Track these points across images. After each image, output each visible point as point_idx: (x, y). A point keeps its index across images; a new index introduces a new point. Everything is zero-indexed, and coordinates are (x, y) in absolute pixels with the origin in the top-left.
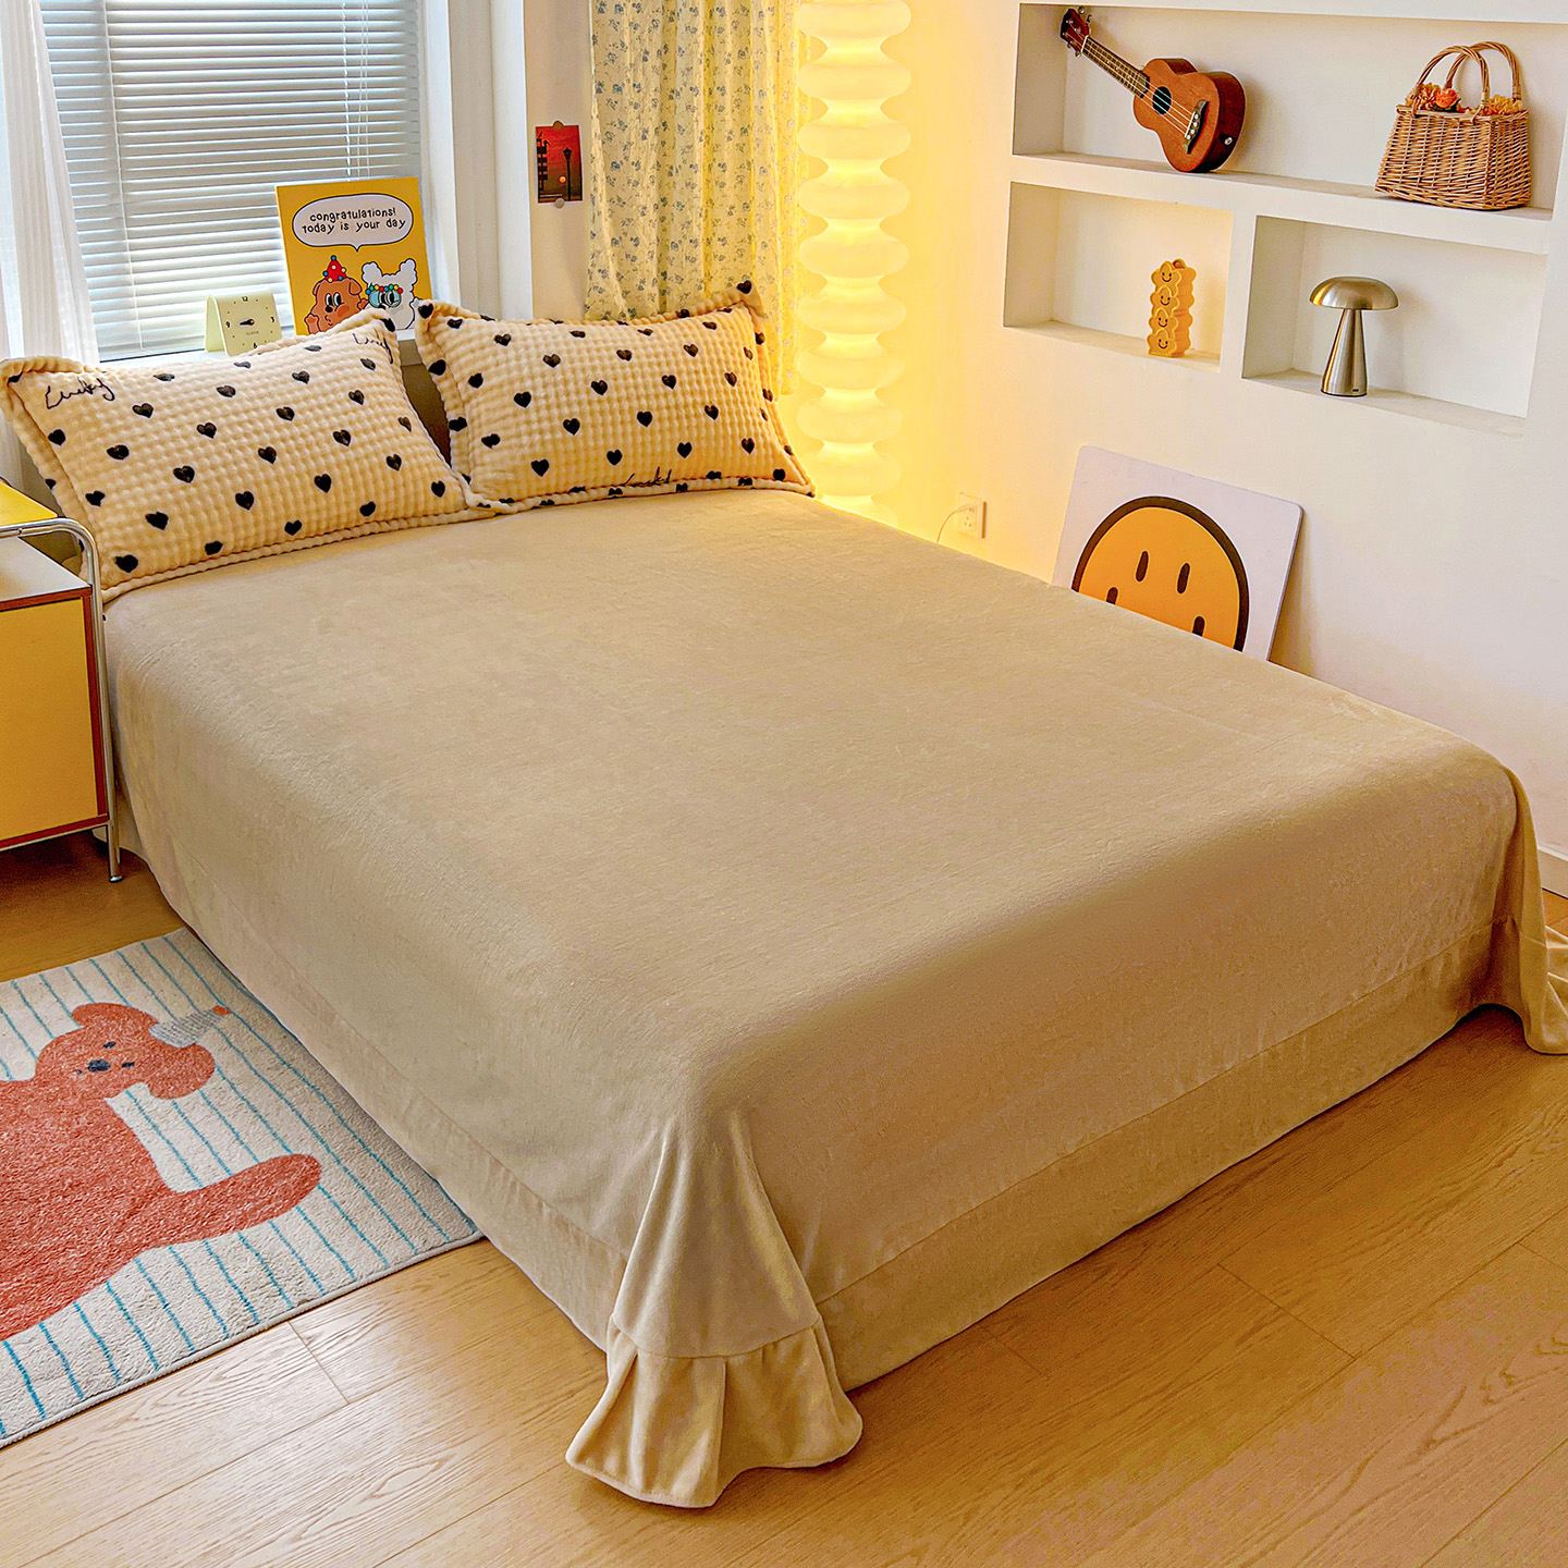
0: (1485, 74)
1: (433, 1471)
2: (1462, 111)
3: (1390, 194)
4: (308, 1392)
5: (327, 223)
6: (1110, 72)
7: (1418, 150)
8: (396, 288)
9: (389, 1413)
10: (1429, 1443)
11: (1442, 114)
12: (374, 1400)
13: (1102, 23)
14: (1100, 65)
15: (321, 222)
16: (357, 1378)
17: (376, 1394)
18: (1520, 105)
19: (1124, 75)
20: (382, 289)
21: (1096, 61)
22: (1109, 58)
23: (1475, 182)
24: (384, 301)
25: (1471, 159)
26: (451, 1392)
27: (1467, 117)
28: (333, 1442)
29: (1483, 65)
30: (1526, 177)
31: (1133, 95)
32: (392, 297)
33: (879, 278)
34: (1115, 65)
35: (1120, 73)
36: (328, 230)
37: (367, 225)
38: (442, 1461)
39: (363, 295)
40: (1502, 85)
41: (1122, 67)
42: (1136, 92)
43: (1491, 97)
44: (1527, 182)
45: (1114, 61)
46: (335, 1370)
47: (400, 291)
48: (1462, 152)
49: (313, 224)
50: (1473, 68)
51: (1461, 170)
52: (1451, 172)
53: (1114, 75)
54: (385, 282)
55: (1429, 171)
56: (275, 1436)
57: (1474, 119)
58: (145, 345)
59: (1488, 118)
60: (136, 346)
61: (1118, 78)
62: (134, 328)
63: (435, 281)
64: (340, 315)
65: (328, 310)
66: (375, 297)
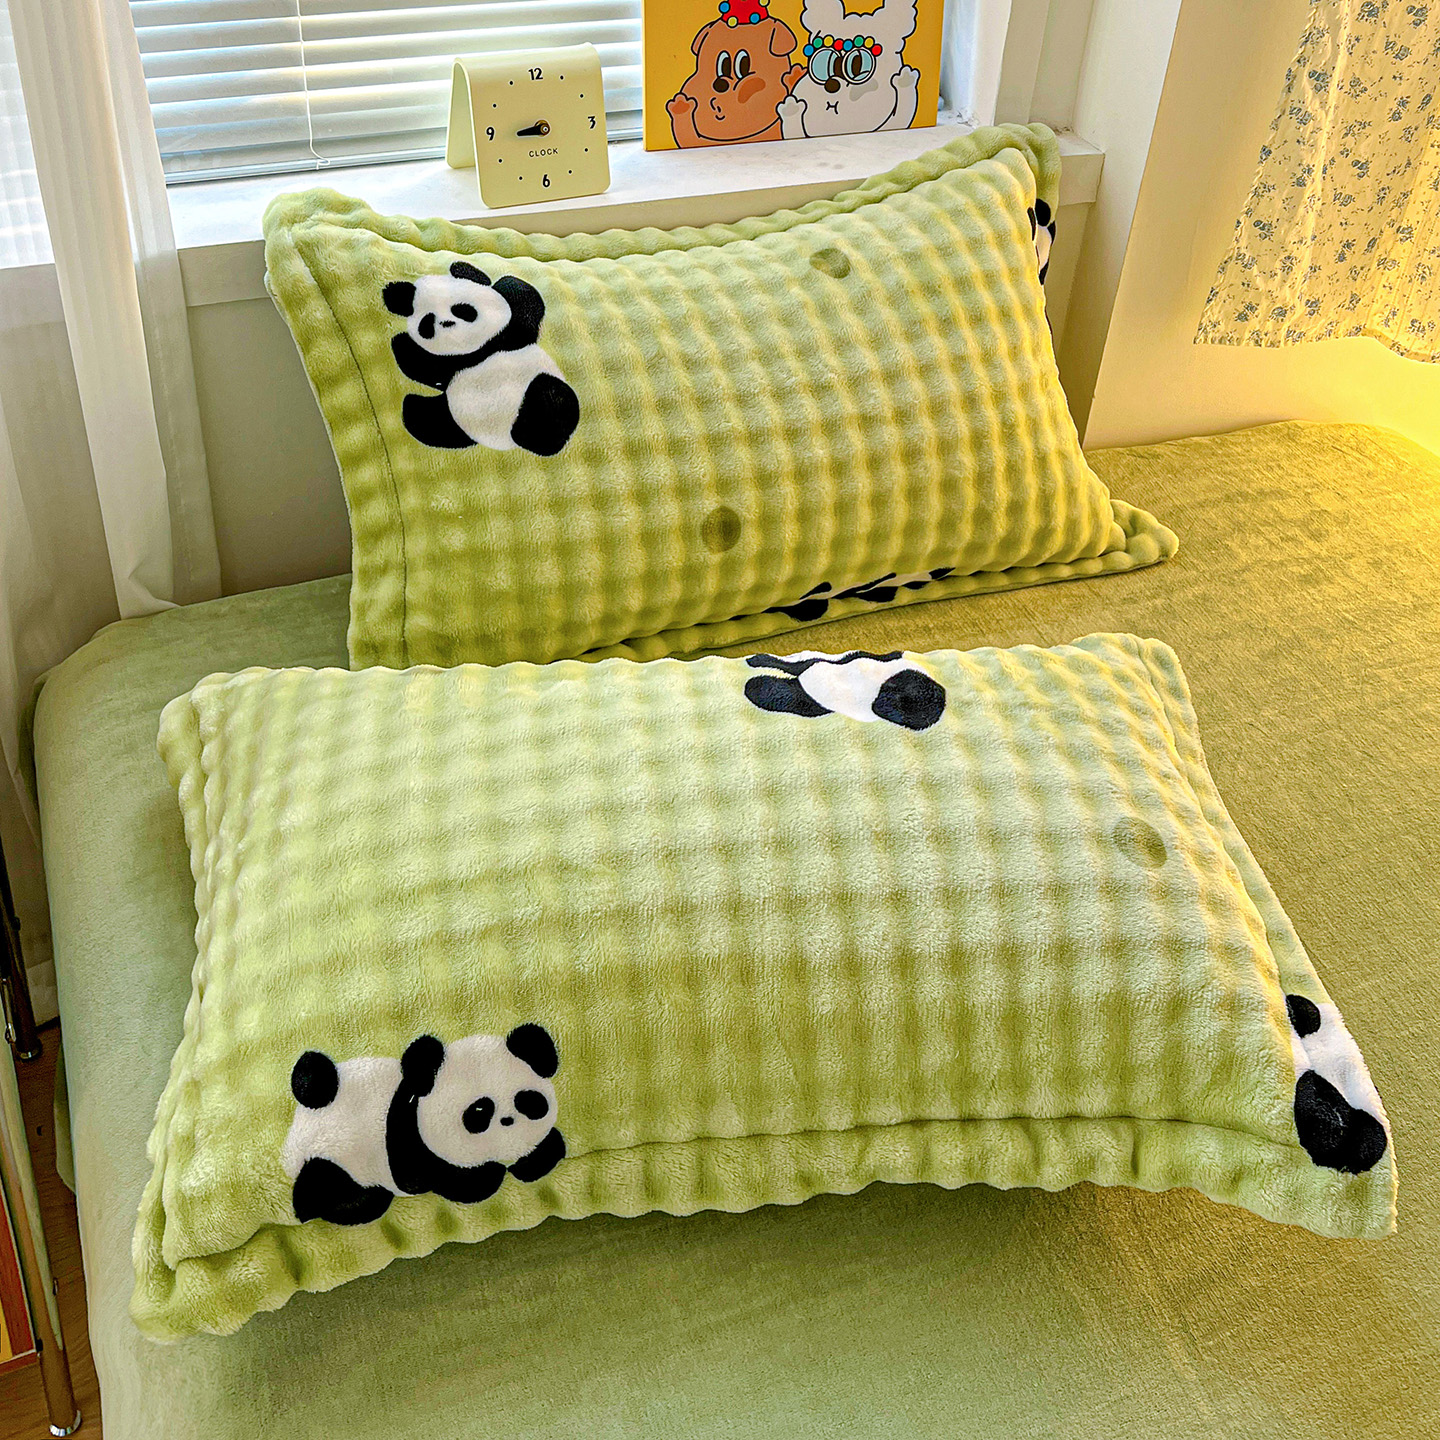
8: (869, 44)
20: (838, 45)
24: (838, 72)
32: (858, 61)
39: (798, 57)
47: (876, 50)
54: (847, 30)
58: (319, 144)
60: (304, 145)
62: (296, 109)
63: (950, 27)
64: (743, 98)
65: (721, 86)
66: (822, 64)
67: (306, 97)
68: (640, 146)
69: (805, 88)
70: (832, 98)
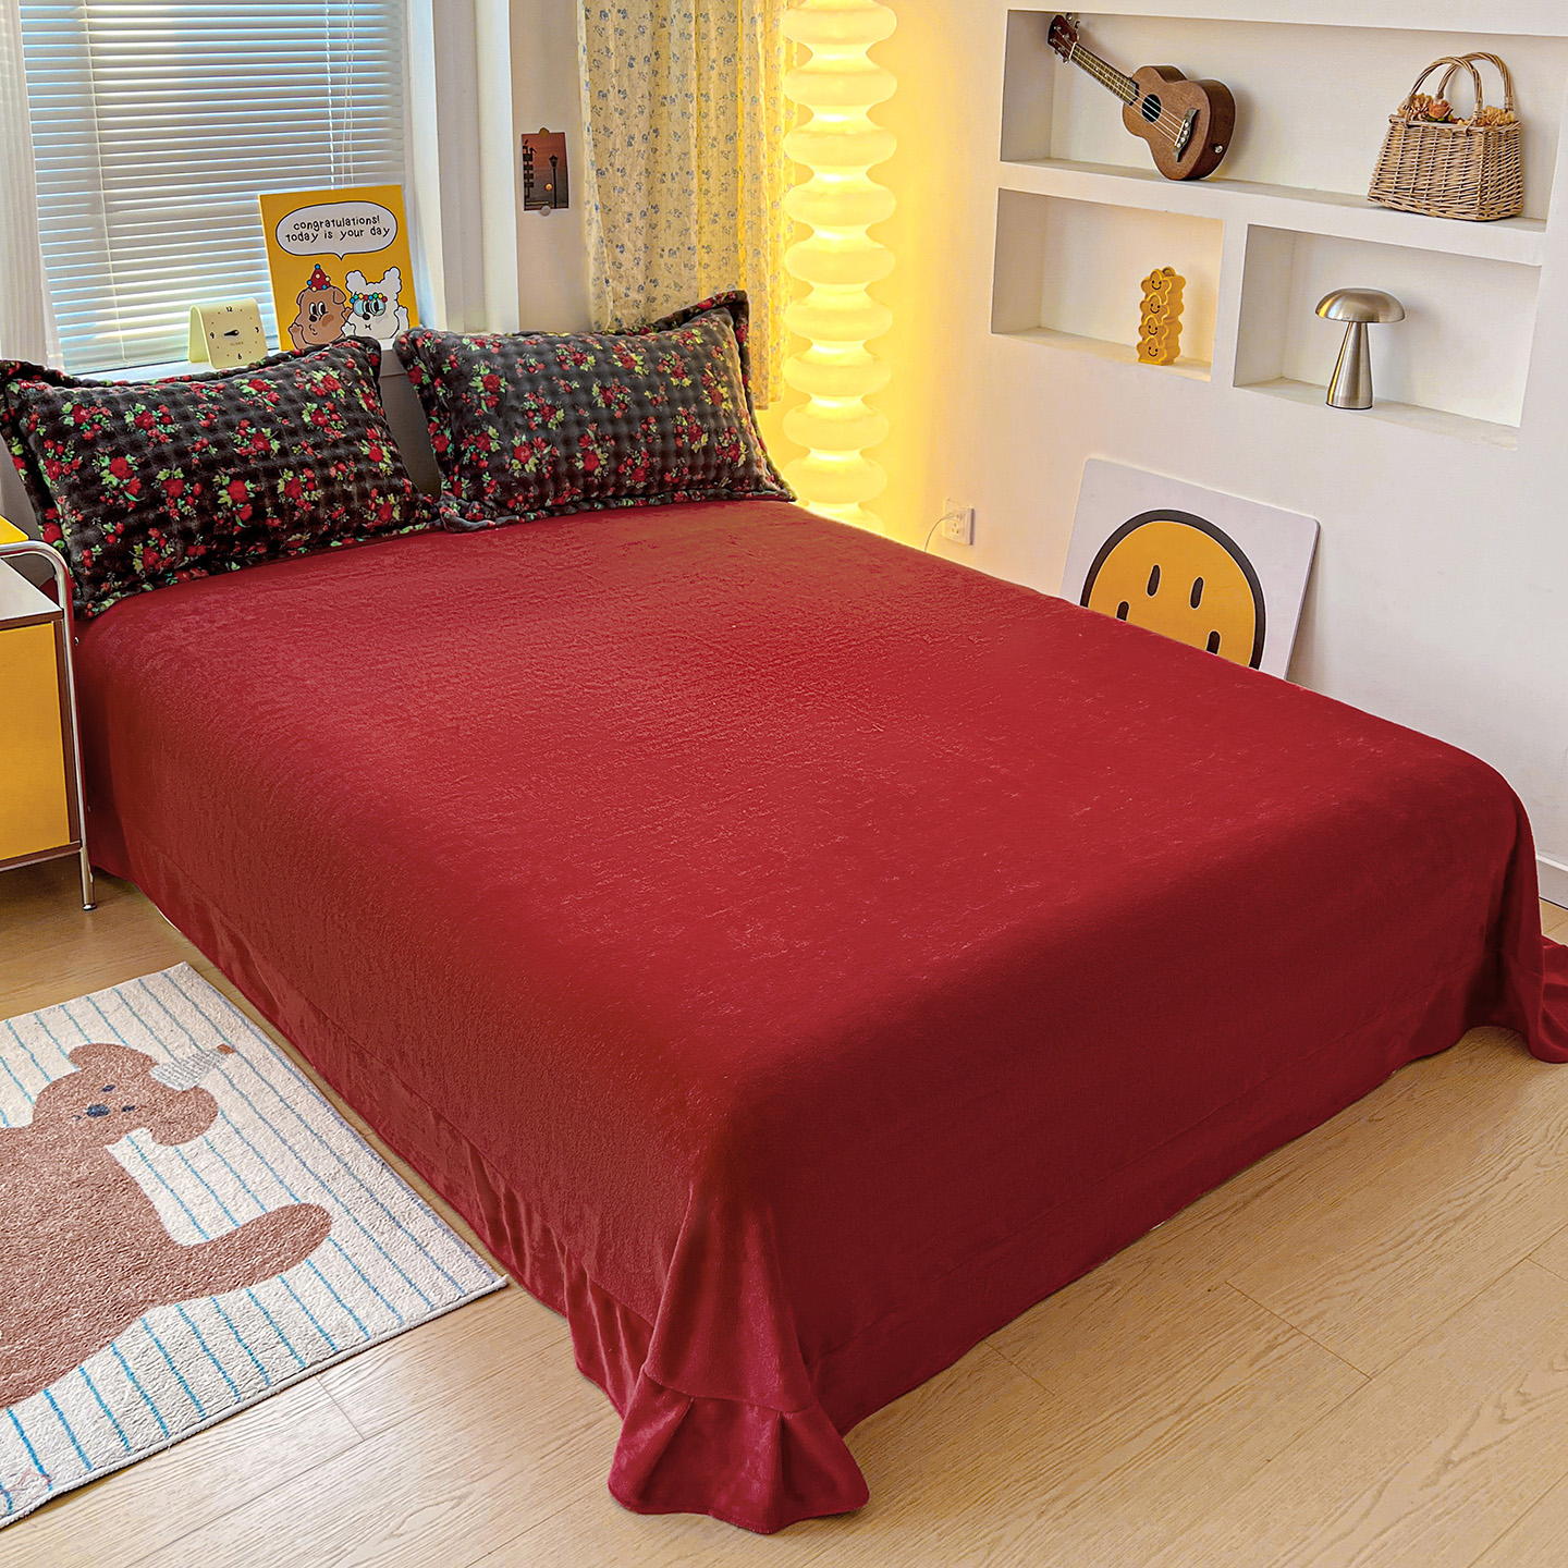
0: (1478, 86)
1: (453, 1508)
2: (1454, 122)
3: (1383, 204)
4: (322, 1429)
5: (311, 231)
6: (1099, 79)
7: (1411, 159)
8: (380, 296)
9: (406, 1449)
10: (1447, 1464)
11: (1436, 124)
12: (389, 1436)
13: (1091, 30)
14: (1089, 71)
15: (305, 231)
16: (370, 1414)
17: (391, 1430)
18: (1512, 115)
19: (1113, 82)
20: (366, 298)
21: (1084, 68)
22: (1099, 65)
23: (1467, 193)
24: (368, 310)
25: (1464, 169)
26: (468, 1425)
27: (1460, 127)
28: (350, 1480)
29: (1476, 76)
30: (1519, 187)
31: (1122, 103)
32: (376, 304)
33: (866, 285)
34: (1106, 73)
35: (1109, 79)
36: (312, 238)
37: (351, 233)
38: (462, 1498)
39: (347, 304)
40: (1495, 97)
41: (1111, 74)
42: (1125, 99)
43: (1484, 108)
44: (1519, 193)
45: (1102, 68)
46: (348, 1405)
47: (385, 299)
48: (1455, 162)
49: (297, 233)
50: (1465, 79)
51: (1455, 179)
52: (1444, 182)
53: (1103, 82)
54: (369, 290)
55: (1422, 182)
56: (290, 1475)
57: (1468, 130)
58: (127, 357)
59: (1482, 129)
60: (119, 357)
61: (1107, 85)
62: (116, 340)
63: (419, 290)
64: (324, 325)
65: (313, 319)
66: (359, 306)
67: (120, 334)
69: (353, 318)
70: (368, 322)
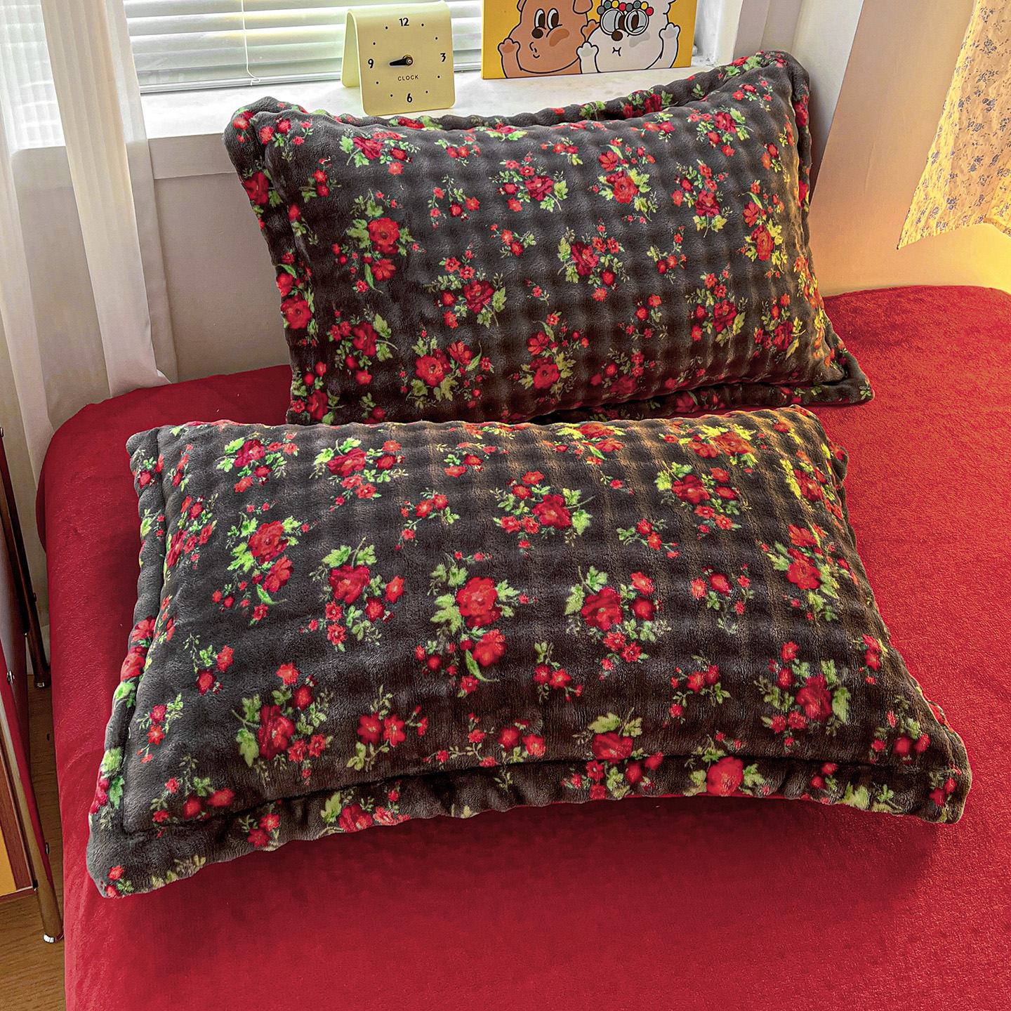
8: (644, 6)
20: (622, 7)
24: (622, 26)
32: (636, 18)
39: (593, 15)
47: (649, 11)
58: (253, 68)
60: (242, 68)
62: (237, 42)
64: (553, 43)
65: (537, 34)
66: (610, 21)
67: (245, 34)
68: (479, 75)
69: (598, 37)
70: (617, 45)
